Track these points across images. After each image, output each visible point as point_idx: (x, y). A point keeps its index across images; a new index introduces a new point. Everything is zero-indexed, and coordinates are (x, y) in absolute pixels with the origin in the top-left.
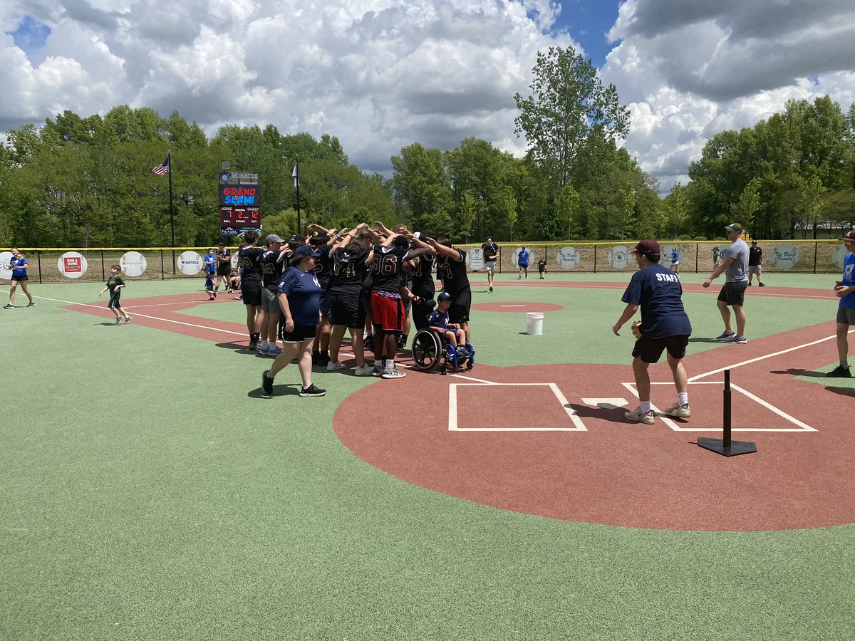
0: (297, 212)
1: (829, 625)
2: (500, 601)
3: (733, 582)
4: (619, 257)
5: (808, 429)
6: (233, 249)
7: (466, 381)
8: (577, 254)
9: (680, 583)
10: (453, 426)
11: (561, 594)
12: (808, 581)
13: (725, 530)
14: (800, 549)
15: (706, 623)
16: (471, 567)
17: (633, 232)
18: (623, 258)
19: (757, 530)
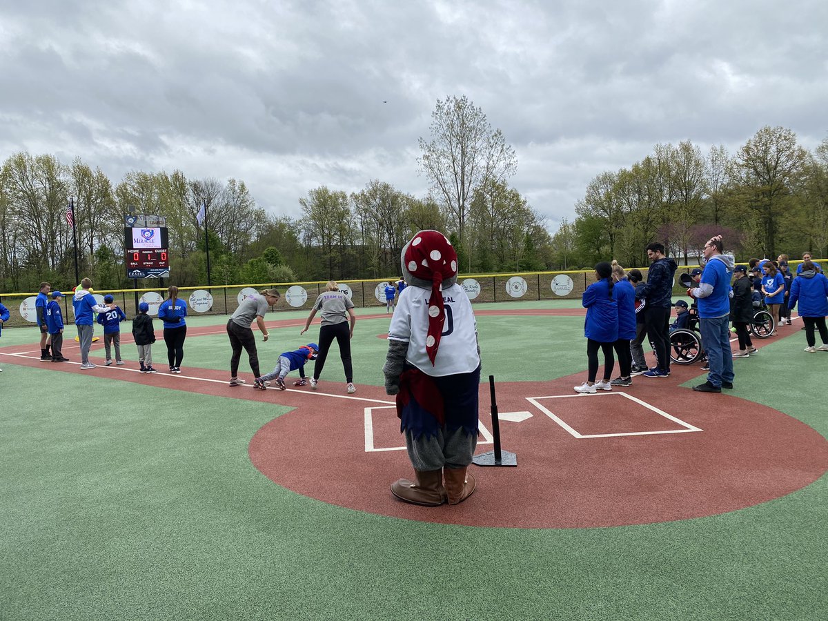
0: (206, 253)
1: (727, 602)
2: (423, 608)
3: (639, 570)
4: (516, 287)
5: (694, 429)
6: (141, 291)
7: (380, 404)
8: (478, 285)
9: (591, 577)
10: (369, 447)
11: (482, 596)
12: (705, 565)
13: (628, 524)
14: (695, 535)
15: (618, 611)
16: (393, 579)
17: (527, 264)
18: (519, 288)
19: (657, 522)
